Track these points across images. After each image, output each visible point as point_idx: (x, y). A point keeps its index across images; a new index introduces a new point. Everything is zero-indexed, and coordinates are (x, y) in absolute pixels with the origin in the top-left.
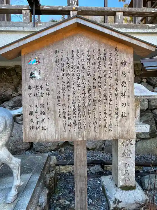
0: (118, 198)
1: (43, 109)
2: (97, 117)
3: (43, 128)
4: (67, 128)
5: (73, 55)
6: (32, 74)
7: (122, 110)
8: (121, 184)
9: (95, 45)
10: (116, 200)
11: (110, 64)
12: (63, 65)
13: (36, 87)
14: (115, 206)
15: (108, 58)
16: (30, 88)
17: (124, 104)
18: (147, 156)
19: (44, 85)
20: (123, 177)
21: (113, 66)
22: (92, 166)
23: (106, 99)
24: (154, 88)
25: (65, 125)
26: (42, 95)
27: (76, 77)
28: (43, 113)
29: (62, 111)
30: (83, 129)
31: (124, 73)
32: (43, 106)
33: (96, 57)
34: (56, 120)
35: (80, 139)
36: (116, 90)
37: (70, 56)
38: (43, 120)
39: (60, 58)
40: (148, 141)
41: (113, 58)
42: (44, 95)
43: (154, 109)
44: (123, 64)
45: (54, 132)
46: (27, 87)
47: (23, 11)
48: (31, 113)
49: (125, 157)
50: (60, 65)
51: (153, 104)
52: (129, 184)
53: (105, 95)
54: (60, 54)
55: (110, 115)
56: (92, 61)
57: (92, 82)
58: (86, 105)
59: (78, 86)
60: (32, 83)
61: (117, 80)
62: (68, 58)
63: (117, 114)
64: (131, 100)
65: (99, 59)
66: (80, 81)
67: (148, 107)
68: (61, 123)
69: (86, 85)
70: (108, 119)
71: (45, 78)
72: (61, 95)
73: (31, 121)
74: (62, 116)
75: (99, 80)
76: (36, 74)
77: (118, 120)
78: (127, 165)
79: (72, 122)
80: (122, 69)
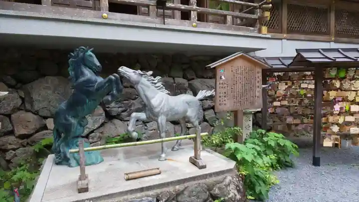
1: (225, 95)
2: (248, 98)
3: (225, 104)
4: (235, 104)
5: (238, 68)
6: (221, 77)
7: (257, 94)
11: (253, 73)
13: (222, 84)
15: (252, 70)
16: (220, 84)
17: (258, 92)
19: (226, 82)
25: (234, 102)
26: (225, 88)
27: (239, 79)
28: (225, 97)
29: (233, 95)
30: (242, 104)
31: (258, 77)
32: (225, 93)
33: (248, 69)
34: (230, 100)
35: (240, 109)
36: (255, 85)
38: (225, 100)
41: (254, 70)
44: (258, 73)
45: (229, 106)
48: (220, 97)
54: (233, 67)
55: (253, 97)
56: (246, 71)
57: (246, 81)
58: (243, 92)
59: (240, 83)
60: (221, 81)
61: (255, 80)
62: (236, 70)
63: (255, 96)
64: (261, 90)
66: (241, 81)
68: (232, 101)
69: (244, 83)
70: (252, 99)
71: (226, 79)
72: (233, 87)
73: (220, 101)
74: (233, 98)
76: (223, 77)
77: (256, 99)
79: (237, 101)
80: (258, 75)
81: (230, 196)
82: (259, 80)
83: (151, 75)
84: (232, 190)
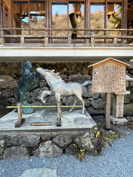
0: (117, 121)
1: (98, 83)
2: (114, 85)
3: (98, 89)
4: (105, 89)
5: (108, 67)
6: (95, 73)
7: (122, 83)
8: (117, 116)
9: (115, 64)
10: (116, 121)
11: (119, 70)
12: (105, 70)
13: (96, 77)
14: (115, 123)
15: (118, 68)
16: (95, 77)
17: (123, 82)
18: (128, 112)
19: (99, 76)
20: (118, 113)
21: (120, 70)
22: (99, 116)
23: (117, 80)
24: (132, 75)
25: (104, 88)
26: (98, 79)
27: (108, 74)
28: (98, 84)
29: (104, 84)
30: (110, 89)
31: (123, 72)
32: (98, 82)
33: (115, 68)
34: (102, 86)
35: (109, 92)
36: (120, 77)
37: (107, 67)
38: (98, 86)
39: (104, 68)
40: (129, 105)
41: (120, 68)
42: (99, 79)
43: (132, 87)
44: (123, 70)
45: (101, 90)
46: (94, 76)
47: (68, 38)
48: (95, 84)
49: (119, 105)
50: (104, 70)
51: (131, 85)
52: (121, 116)
53: (117, 79)
54: (104, 67)
55: (118, 85)
56: (113, 69)
57: (113, 75)
58: (111, 82)
59: (109, 76)
60: (95, 75)
61: (121, 74)
62: (106, 68)
63: (120, 85)
64: (125, 81)
65: (116, 68)
66: (110, 75)
67: (128, 86)
68: (103, 87)
69: (111, 76)
70: (118, 86)
71: (99, 74)
72: (104, 79)
73: (94, 86)
74: (104, 85)
75: (115, 74)
76: (97, 73)
77: (121, 86)
78: (120, 108)
79: (106, 87)
80: (122, 71)
81: (86, 145)
82: (123, 74)
83: (54, 72)
84: (88, 141)
